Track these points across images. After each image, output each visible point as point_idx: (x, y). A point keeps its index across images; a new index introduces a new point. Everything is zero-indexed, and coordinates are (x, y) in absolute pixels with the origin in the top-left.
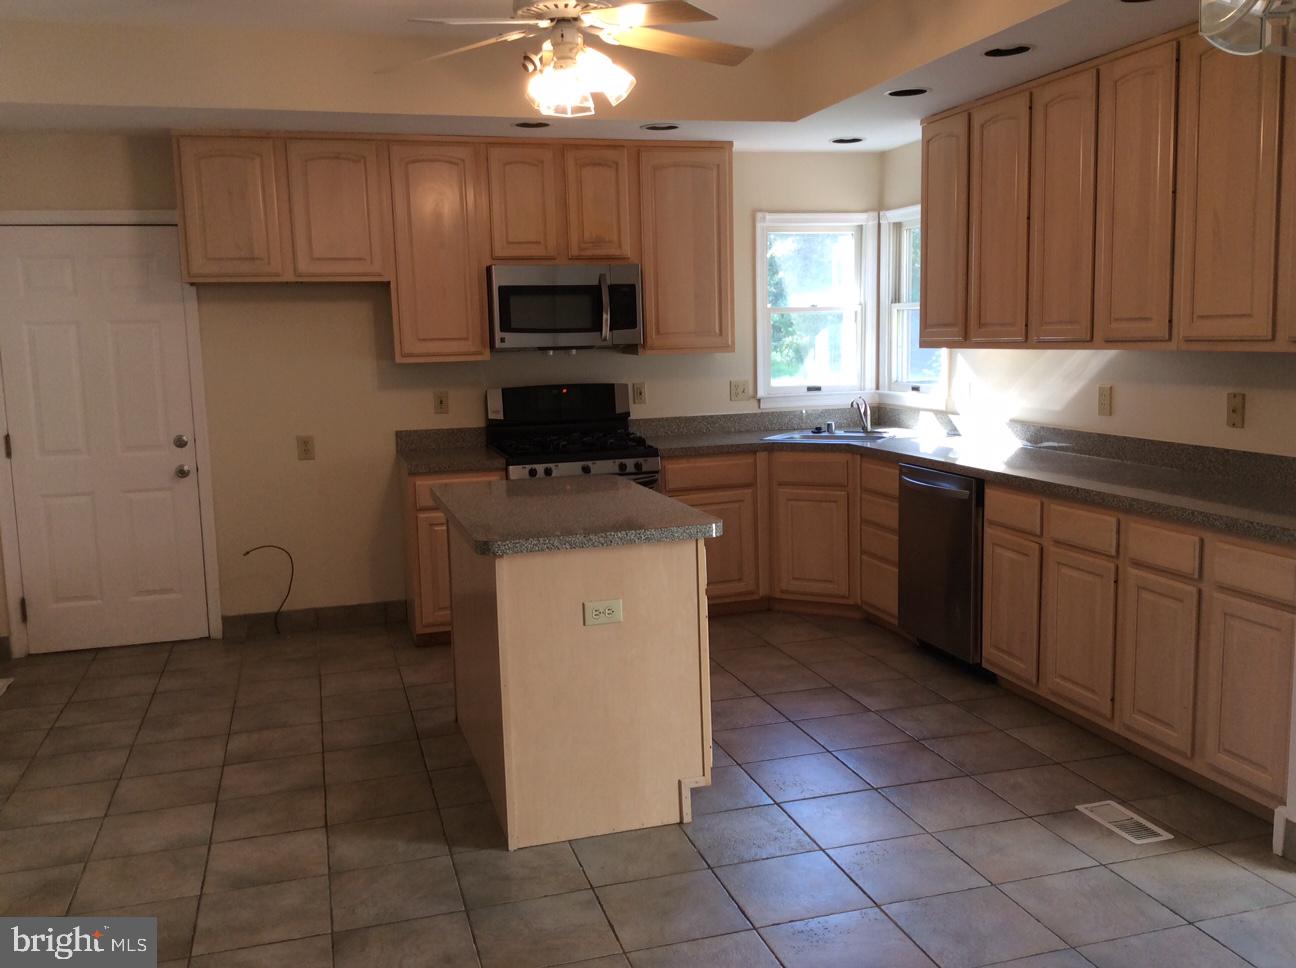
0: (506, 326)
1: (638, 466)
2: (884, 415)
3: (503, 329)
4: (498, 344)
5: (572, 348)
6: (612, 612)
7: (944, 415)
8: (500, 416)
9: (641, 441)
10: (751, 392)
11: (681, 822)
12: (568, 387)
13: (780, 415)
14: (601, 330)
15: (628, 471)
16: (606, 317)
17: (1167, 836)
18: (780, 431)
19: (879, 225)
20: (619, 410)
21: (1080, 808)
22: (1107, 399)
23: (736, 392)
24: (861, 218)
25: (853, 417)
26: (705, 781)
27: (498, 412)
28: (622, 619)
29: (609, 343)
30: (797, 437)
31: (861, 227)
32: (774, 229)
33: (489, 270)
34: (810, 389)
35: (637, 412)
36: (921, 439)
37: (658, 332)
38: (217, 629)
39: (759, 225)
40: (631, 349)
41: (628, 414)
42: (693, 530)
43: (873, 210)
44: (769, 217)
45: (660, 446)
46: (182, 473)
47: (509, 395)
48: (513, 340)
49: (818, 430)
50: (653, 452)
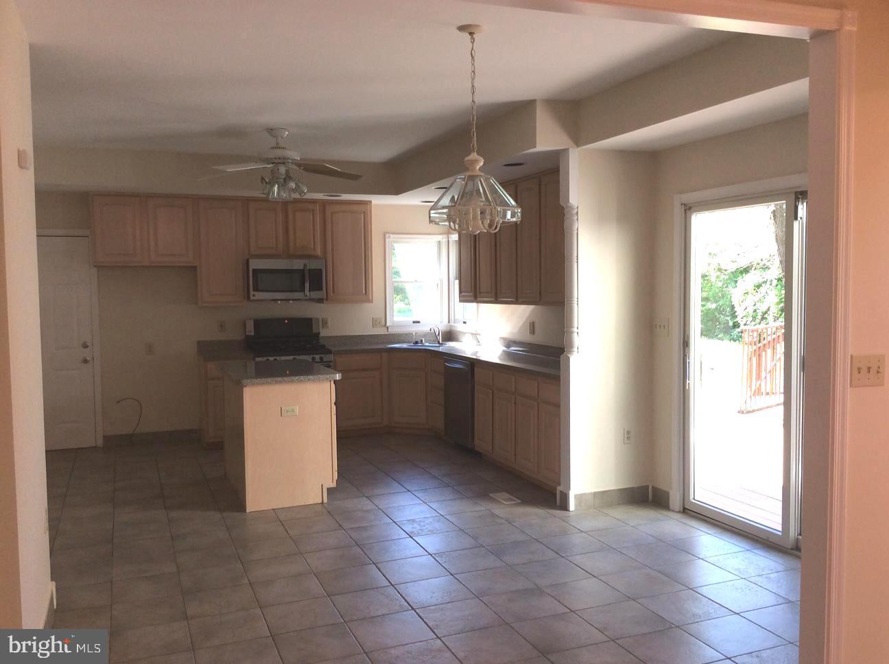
0: (256, 289)
1: (321, 359)
2: (450, 336)
3: (254, 290)
4: (252, 298)
5: (289, 300)
6: (293, 411)
7: (475, 335)
8: (253, 334)
9: (323, 347)
10: (384, 323)
11: (323, 503)
12: (288, 319)
13: (399, 335)
14: (304, 291)
15: (316, 360)
16: (307, 285)
17: (519, 501)
18: (399, 343)
19: (448, 241)
20: (315, 331)
21: (491, 495)
22: (532, 327)
23: (375, 323)
24: (439, 238)
25: (433, 335)
26: (334, 485)
27: (251, 331)
28: (297, 414)
29: (308, 298)
30: (405, 346)
31: (440, 241)
32: (395, 242)
33: (248, 260)
34: (414, 322)
35: (324, 333)
36: (465, 347)
37: (334, 292)
38: (100, 443)
39: (387, 240)
40: (320, 301)
41: (319, 333)
42: (328, 376)
43: (445, 234)
44: (392, 236)
45: (333, 349)
46: (85, 361)
47: (257, 323)
48: (260, 295)
49: (417, 342)
50: (329, 352)
